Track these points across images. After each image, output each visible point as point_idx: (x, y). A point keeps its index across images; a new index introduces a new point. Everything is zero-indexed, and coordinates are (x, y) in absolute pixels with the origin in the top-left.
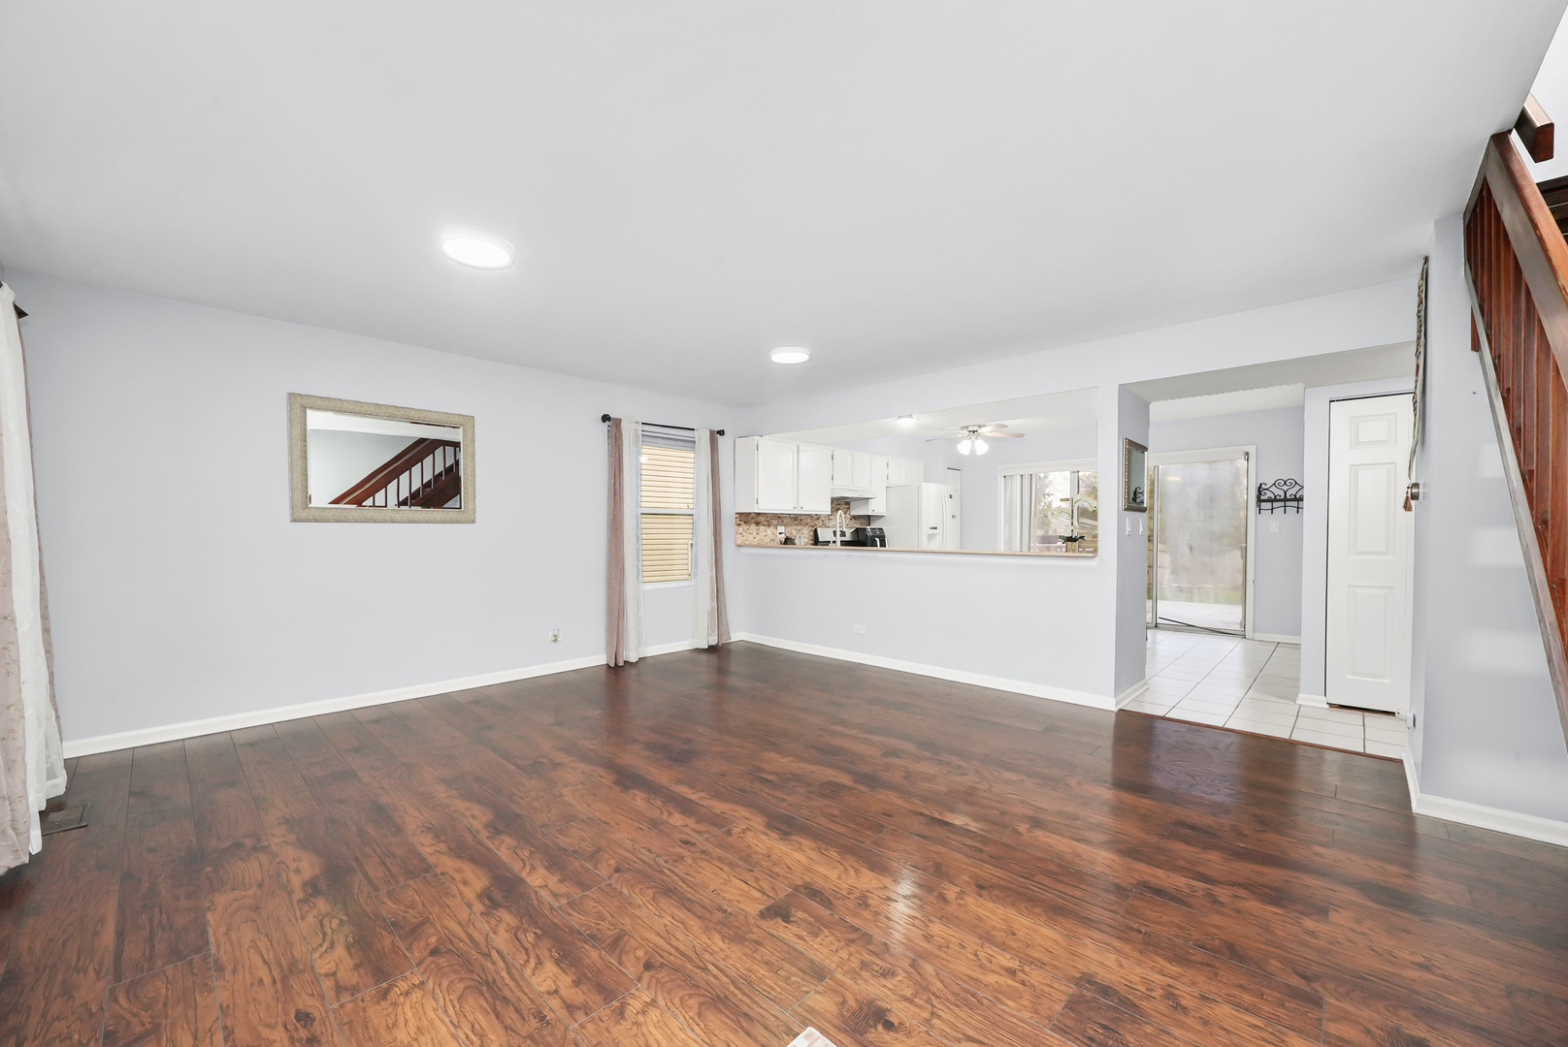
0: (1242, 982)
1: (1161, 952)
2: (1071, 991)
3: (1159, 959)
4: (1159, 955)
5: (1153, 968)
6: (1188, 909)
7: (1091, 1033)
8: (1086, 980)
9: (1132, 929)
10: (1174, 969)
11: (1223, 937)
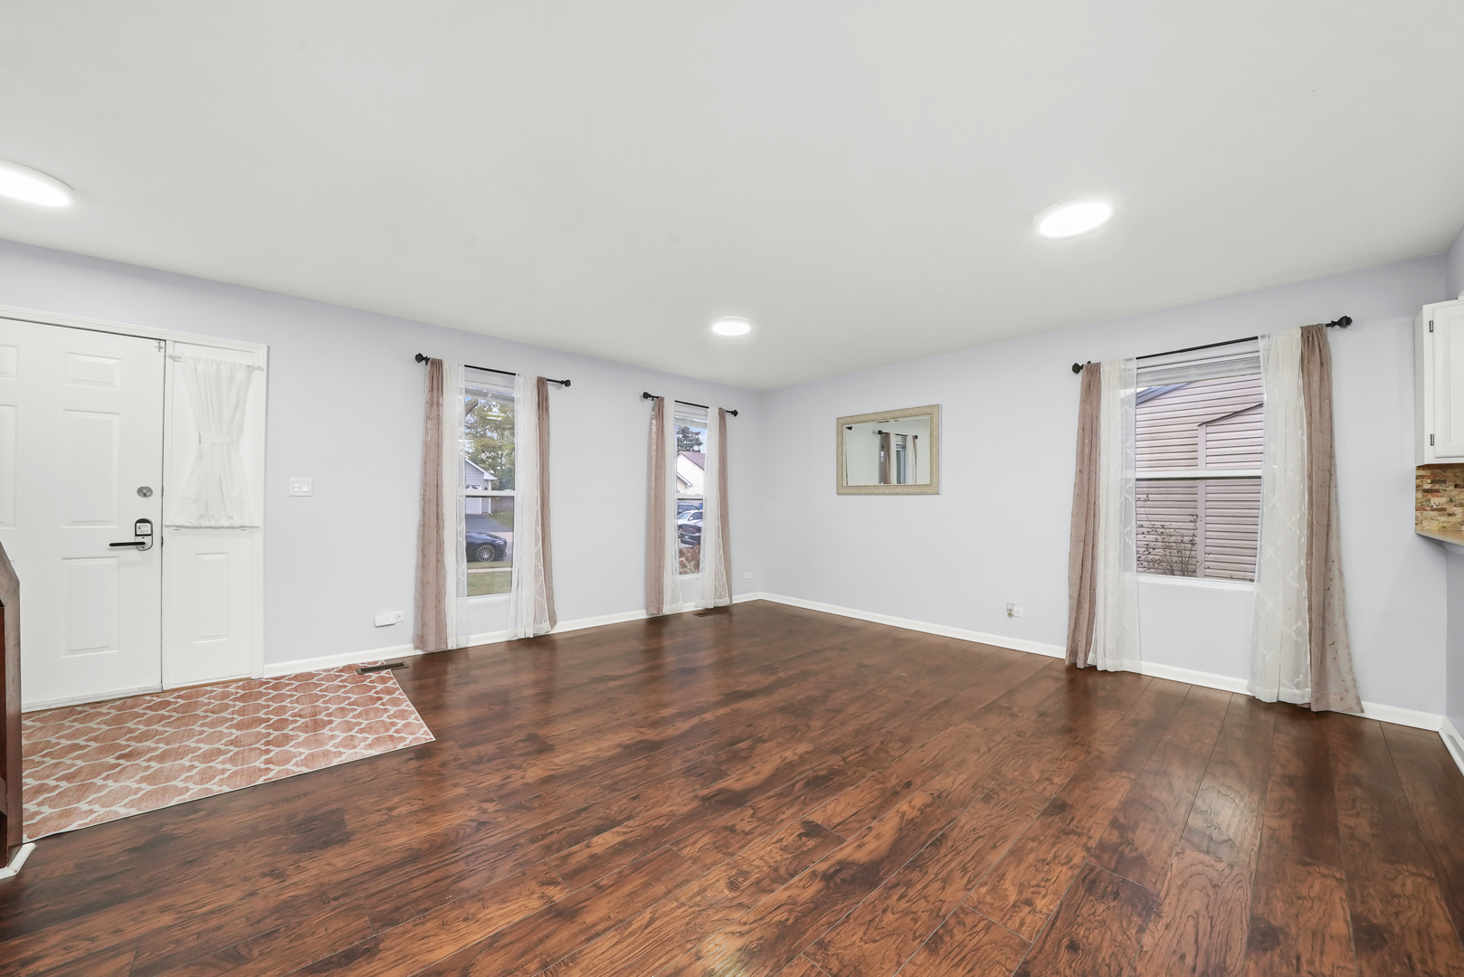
0: (221, 932)
1: (306, 899)
2: (348, 828)
3: (304, 892)
4: (306, 895)
5: (304, 881)
6: (304, 965)
7: (317, 822)
8: (345, 839)
9: (343, 895)
10: (286, 895)
11: (250, 966)
